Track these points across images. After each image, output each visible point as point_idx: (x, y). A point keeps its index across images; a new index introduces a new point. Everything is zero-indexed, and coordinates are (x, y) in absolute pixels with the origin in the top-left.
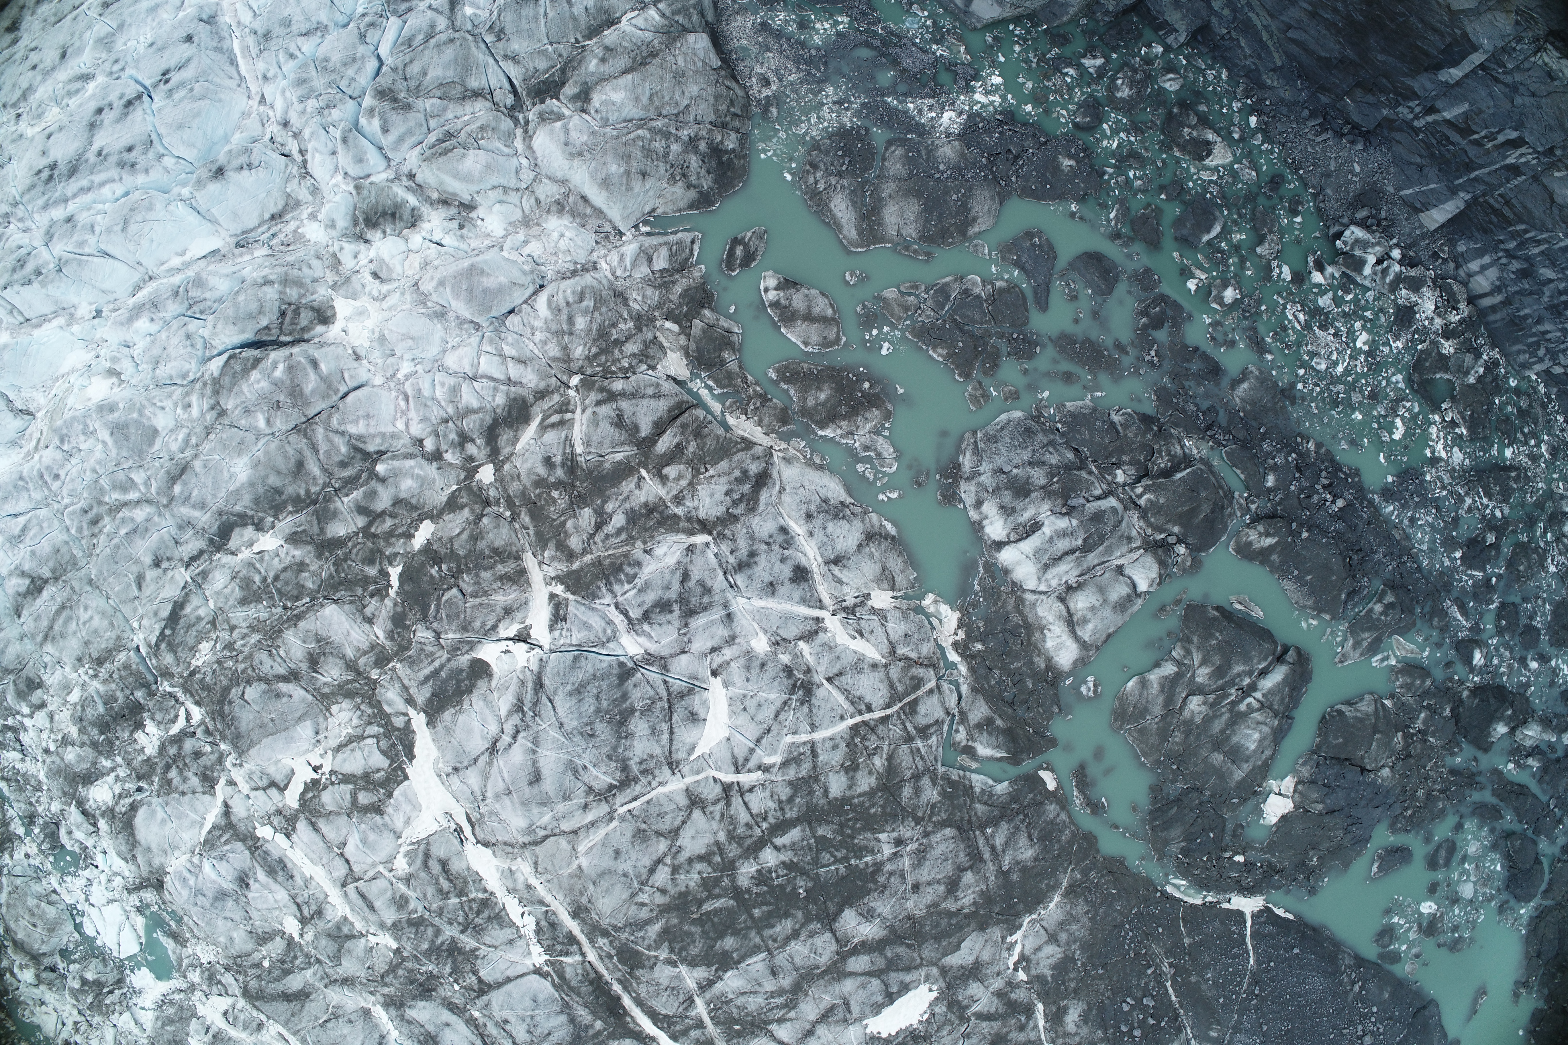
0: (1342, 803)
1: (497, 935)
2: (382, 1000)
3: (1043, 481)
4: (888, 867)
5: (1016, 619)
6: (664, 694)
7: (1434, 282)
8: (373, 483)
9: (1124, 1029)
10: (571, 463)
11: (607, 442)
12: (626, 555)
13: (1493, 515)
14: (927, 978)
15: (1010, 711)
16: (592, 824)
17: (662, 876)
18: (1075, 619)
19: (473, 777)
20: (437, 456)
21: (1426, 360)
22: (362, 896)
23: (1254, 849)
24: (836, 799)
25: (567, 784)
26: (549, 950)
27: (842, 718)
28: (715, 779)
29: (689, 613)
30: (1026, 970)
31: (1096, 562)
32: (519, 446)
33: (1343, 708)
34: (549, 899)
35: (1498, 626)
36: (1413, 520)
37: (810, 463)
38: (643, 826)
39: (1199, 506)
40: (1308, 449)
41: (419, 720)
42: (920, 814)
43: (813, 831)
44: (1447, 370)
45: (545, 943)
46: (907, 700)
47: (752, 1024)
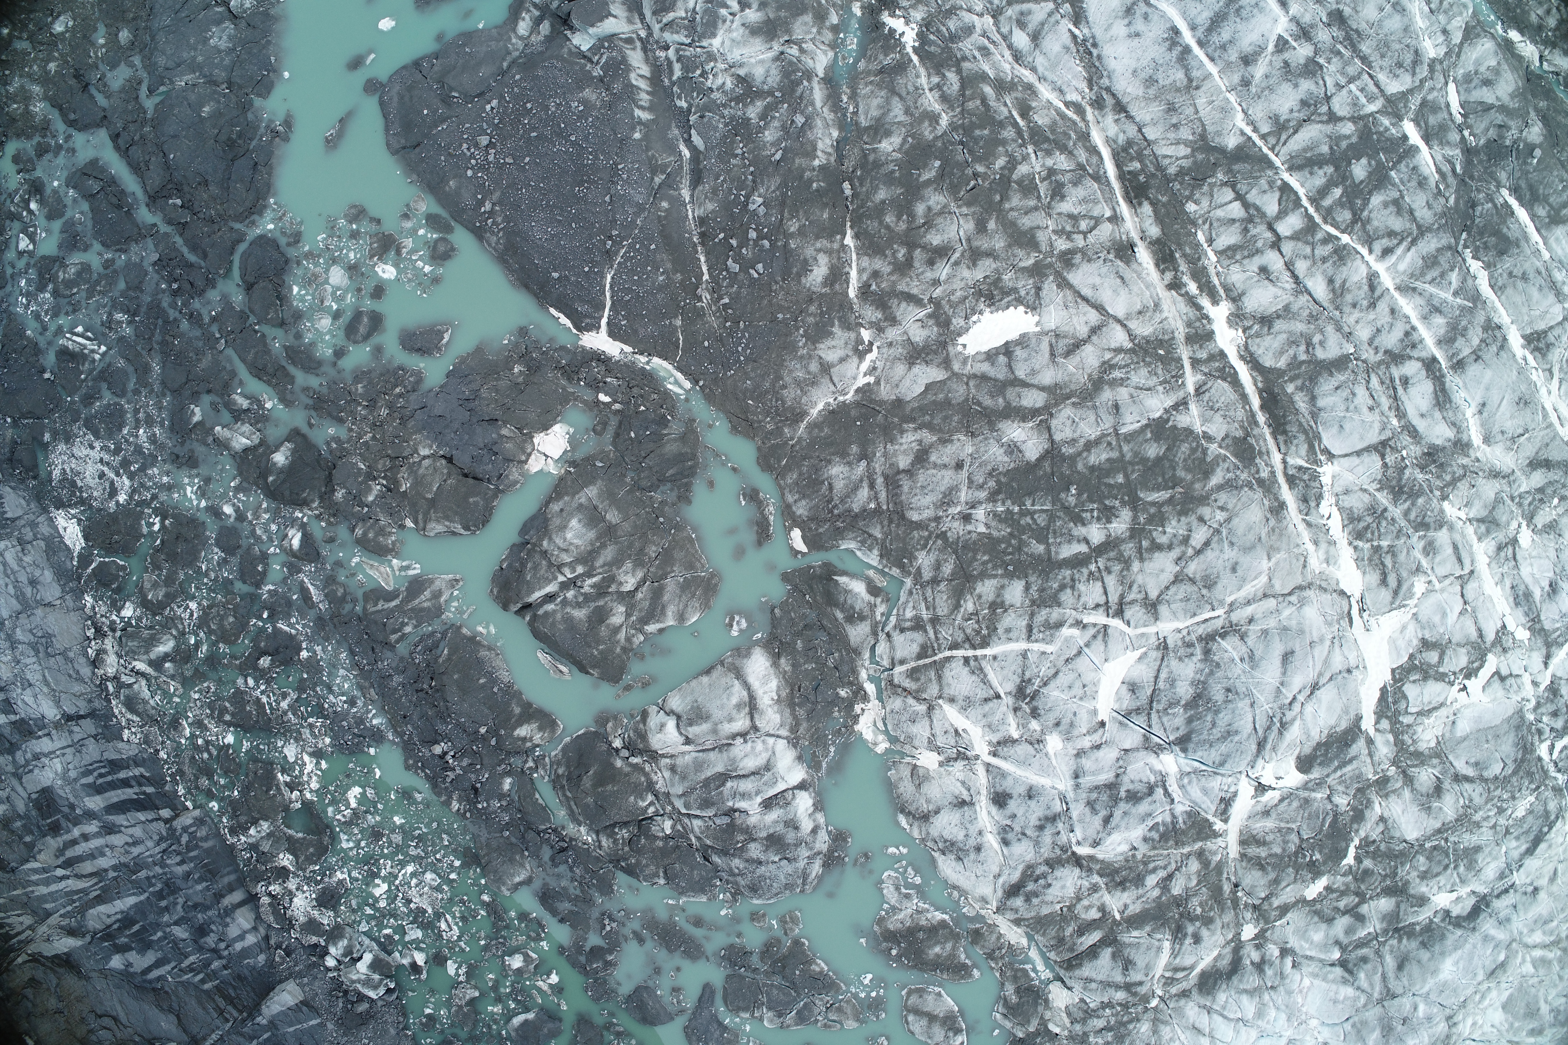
0: (479, 430)
1: (1358, 502)
2: (1471, 452)
3: (752, 846)
4: (983, 495)
5: (801, 712)
6: (1154, 716)
7: (292, 926)
8: (1345, 941)
9: (766, 243)
10: (1178, 934)
11: (1143, 949)
12: (1154, 848)
13: (257, 681)
14: (965, 361)
15: (825, 622)
16: (1249, 603)
17: (1199, 536)
18: (747, 709)
19: (1338, 662)
20: (1285, 952)
21: (312, 855)
22: (1460, 560)
23: (585, 402)
24: (1019, 578)
25: (1261, 647)
26: (1315, 477)
27: (995, 658)
28: (1128, 624)
29: (1112, 786)
30: (859, 341)
31: (712, 755)
32: (1215, 953)
33: (462, 531)
34: (1301, 527)
35: (266, 565)
36: (352, 702)
37: (963, 893)
38: (1204, 591)
39: (595, 786)
40: (460, 802)
41: (1368, 724)
42: (939, 542)
43: (1048, 551)
44: (289, 838)
45: (1317, 484)
46: (927, 661)
47: (1146, 352)
